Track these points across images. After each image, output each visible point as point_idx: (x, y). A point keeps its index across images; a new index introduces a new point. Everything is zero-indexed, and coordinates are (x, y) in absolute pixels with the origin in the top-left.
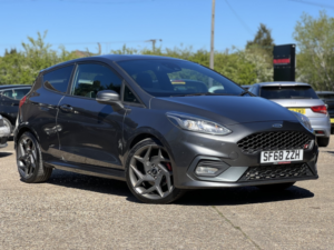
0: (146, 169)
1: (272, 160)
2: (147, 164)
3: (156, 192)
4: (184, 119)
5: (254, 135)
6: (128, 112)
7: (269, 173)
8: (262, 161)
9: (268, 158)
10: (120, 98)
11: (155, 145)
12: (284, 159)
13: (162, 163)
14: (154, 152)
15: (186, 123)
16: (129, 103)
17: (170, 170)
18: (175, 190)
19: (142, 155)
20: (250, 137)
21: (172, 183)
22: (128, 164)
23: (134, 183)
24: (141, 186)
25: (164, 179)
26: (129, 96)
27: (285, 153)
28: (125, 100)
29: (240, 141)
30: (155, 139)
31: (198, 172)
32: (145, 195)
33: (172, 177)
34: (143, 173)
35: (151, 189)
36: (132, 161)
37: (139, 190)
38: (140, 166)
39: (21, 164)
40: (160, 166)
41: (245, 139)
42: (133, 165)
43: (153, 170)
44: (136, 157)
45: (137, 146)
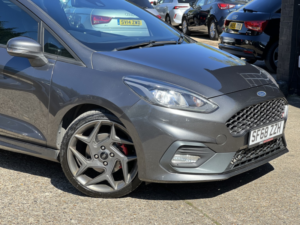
0: (92, 152)
1: (258, 140)
2: (94, 146)
3: (106, 183)
4: (151, 89)
5: (243, 109)
8: (250, 143)
9: (256, 137)
11: (106, 120)
12: (269, 137)
16: (55, 57)
18: (135, 180)
19: (87, 133)
20: (238, 113)
22: (66, 145)
23: (74, 171)
24: (85, 174)
27: (270, 129)
29: (229, 120)
30: (106, 112)
31: (174, 161)
32: (93, 188)
35: (99, 179)
36: (72, 141)
37: (82, 181)
40: (112, 148)
42: (73, 146)
43: (103, 154)
44: (77, 136)
45: (80, 120)
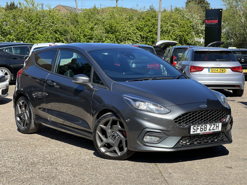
0: (108, 135)
1: (199, 132)
2: (109, 131)
3: (115, 152)
4: (135, 101)
5: (186, 114)
6: (96, 91)
7: (196, 140)
8: (192, 133)
9: (196, 130)
10: (90, 81)
11: (114, 118)
12: (208, 131)
13: (120, 131)
14: (114, 123)
15: (137, 103)
16: (96, 85)
17: (125, 136)
18: (128, 151)
19: (106, 124)
20: (183, 115)
21: (127, 146)
22: (95, 130)
23: (99, 144)
24: (104, 146)
25: (121, 142)
26: (97, 79)
27: (208, 126)
28: (94, 81)
29: (176, 119)
30: (115, 114)
31: (145, 140)
32: (108, 154)
33: (126, 141)
34: (106, 137)
35: (111, 149)
36: (98, 128)
37: (103, 150)
38: (104, 132)
39: (18, 119)
40: (118, 133)
41: (179, 117)
42: (99, 131)
43: (113, 136)
44: (101, 125)
45: (102, 117)
